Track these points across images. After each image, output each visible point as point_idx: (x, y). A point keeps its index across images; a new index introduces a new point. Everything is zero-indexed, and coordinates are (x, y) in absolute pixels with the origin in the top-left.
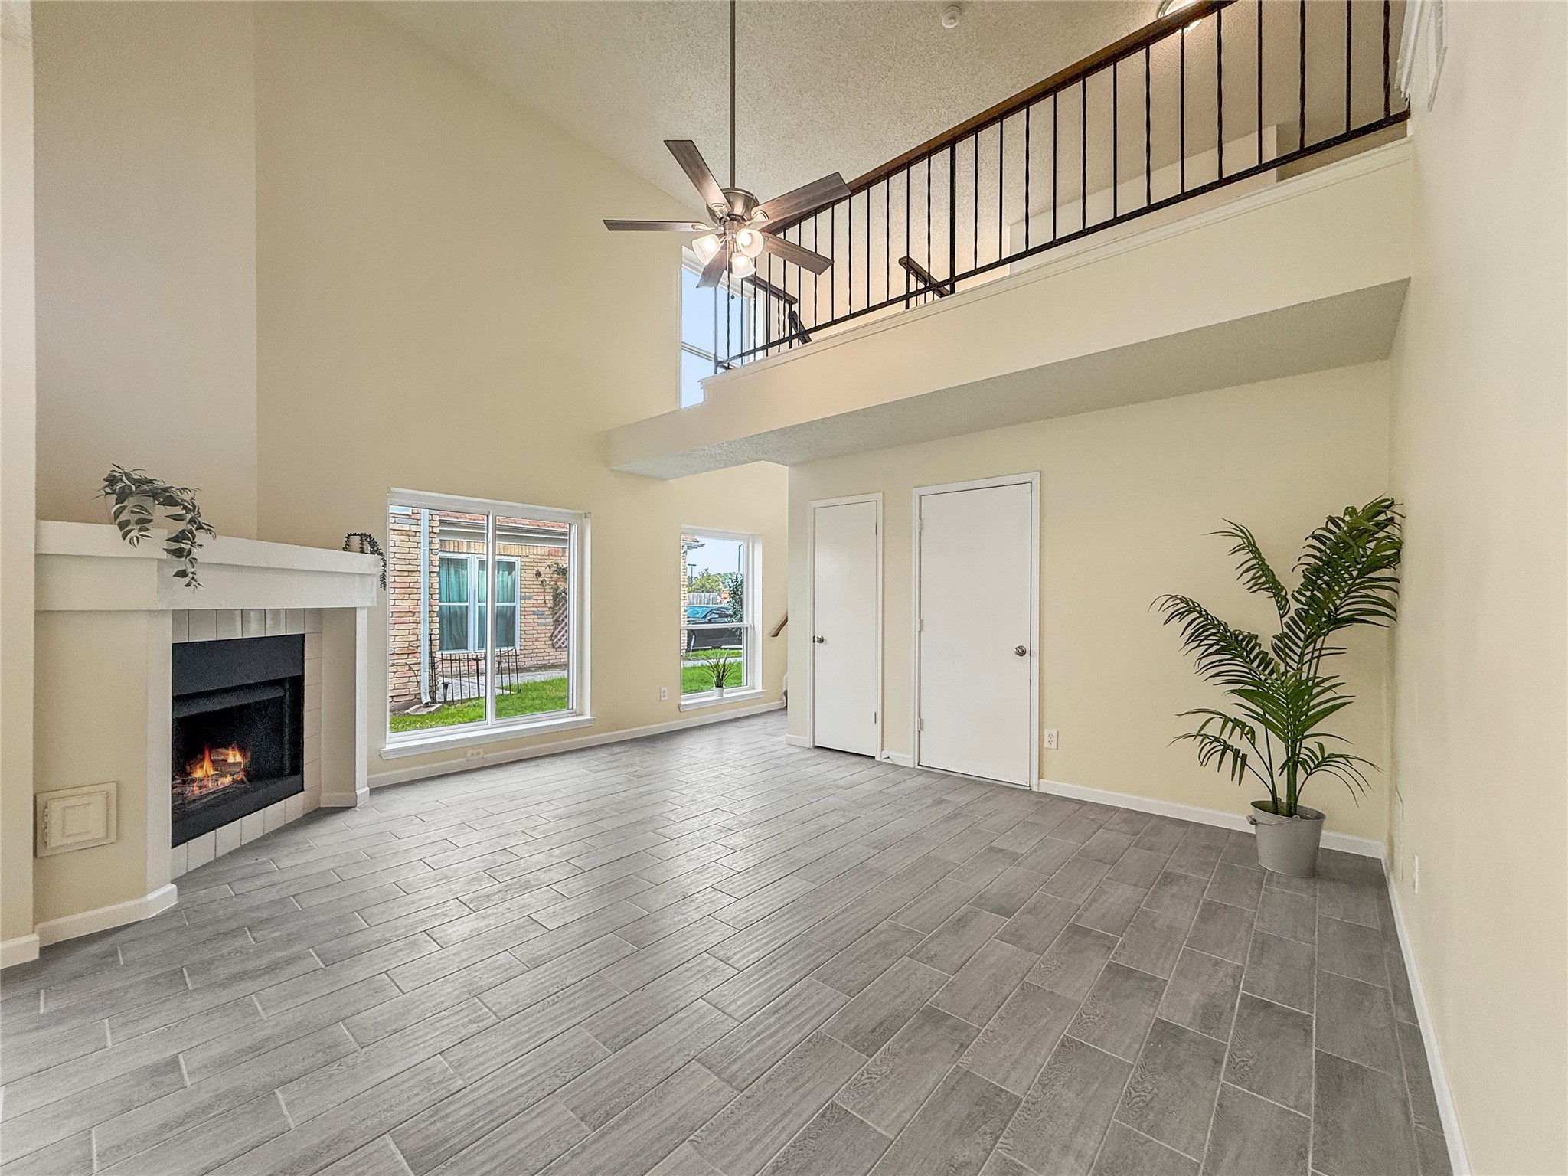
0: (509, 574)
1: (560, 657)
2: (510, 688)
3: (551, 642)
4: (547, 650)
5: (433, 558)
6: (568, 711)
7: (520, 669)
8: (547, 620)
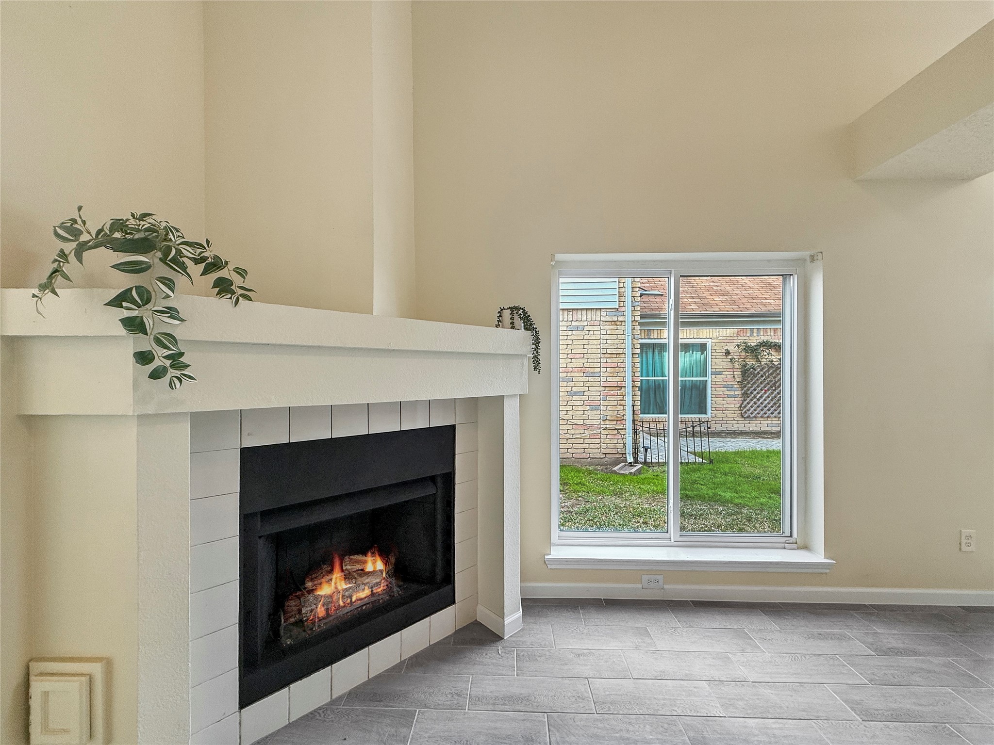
0: (701, 354)
1: (749, 425)
2: (701, 455)
3: (739, 412)
4: (736, 419)
5: (635, 342)
6: (784, 540)
7: (712, 433)
8: (736, 393)
